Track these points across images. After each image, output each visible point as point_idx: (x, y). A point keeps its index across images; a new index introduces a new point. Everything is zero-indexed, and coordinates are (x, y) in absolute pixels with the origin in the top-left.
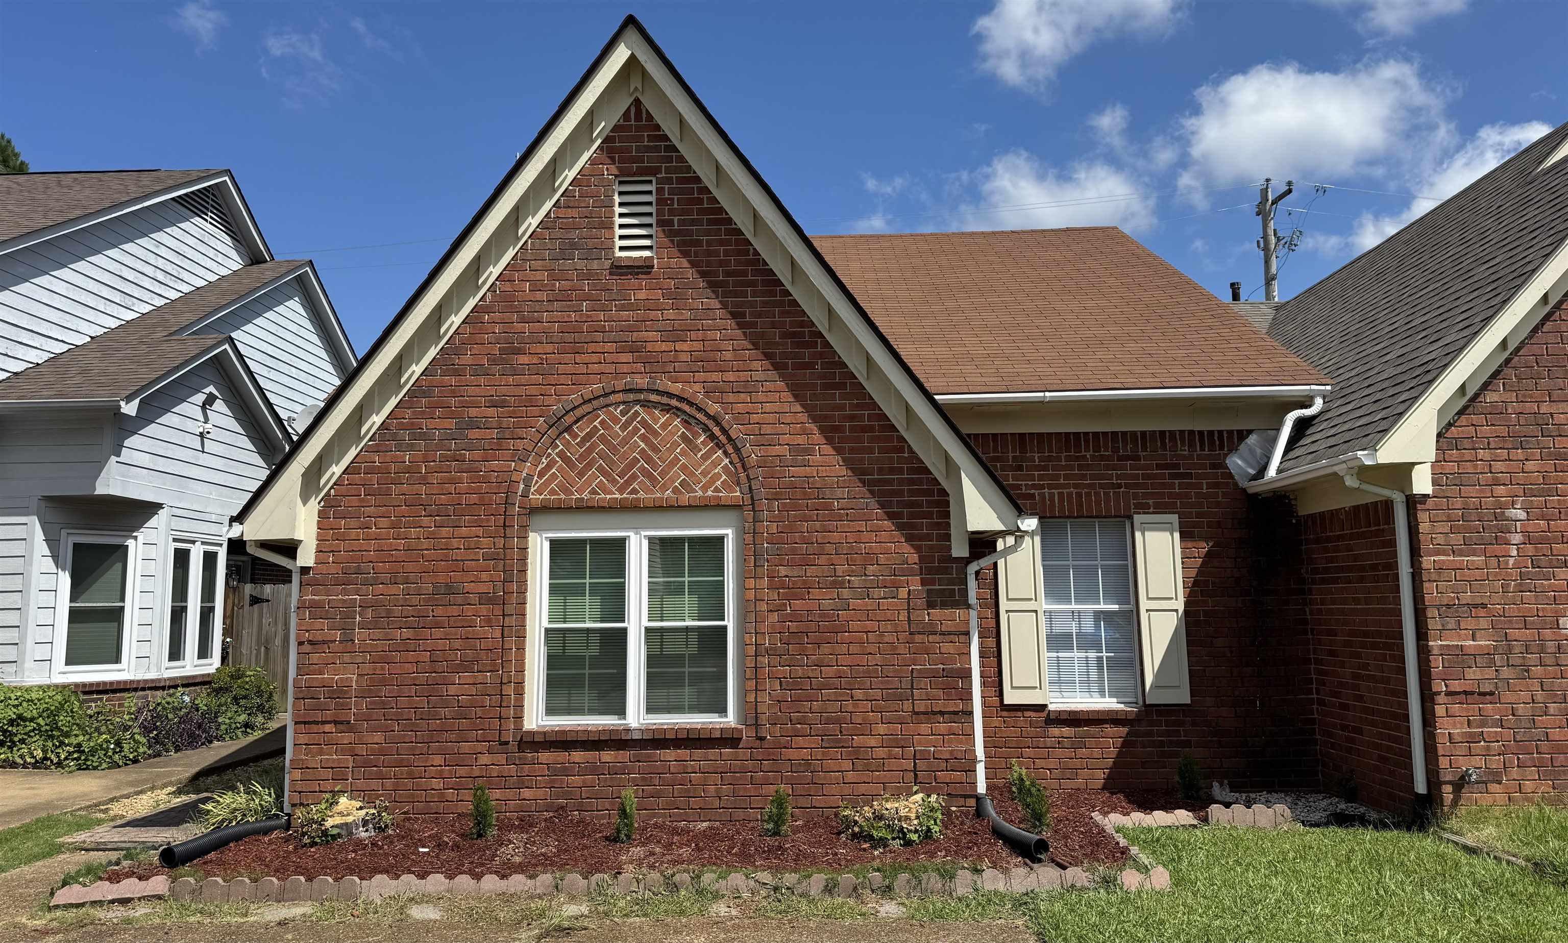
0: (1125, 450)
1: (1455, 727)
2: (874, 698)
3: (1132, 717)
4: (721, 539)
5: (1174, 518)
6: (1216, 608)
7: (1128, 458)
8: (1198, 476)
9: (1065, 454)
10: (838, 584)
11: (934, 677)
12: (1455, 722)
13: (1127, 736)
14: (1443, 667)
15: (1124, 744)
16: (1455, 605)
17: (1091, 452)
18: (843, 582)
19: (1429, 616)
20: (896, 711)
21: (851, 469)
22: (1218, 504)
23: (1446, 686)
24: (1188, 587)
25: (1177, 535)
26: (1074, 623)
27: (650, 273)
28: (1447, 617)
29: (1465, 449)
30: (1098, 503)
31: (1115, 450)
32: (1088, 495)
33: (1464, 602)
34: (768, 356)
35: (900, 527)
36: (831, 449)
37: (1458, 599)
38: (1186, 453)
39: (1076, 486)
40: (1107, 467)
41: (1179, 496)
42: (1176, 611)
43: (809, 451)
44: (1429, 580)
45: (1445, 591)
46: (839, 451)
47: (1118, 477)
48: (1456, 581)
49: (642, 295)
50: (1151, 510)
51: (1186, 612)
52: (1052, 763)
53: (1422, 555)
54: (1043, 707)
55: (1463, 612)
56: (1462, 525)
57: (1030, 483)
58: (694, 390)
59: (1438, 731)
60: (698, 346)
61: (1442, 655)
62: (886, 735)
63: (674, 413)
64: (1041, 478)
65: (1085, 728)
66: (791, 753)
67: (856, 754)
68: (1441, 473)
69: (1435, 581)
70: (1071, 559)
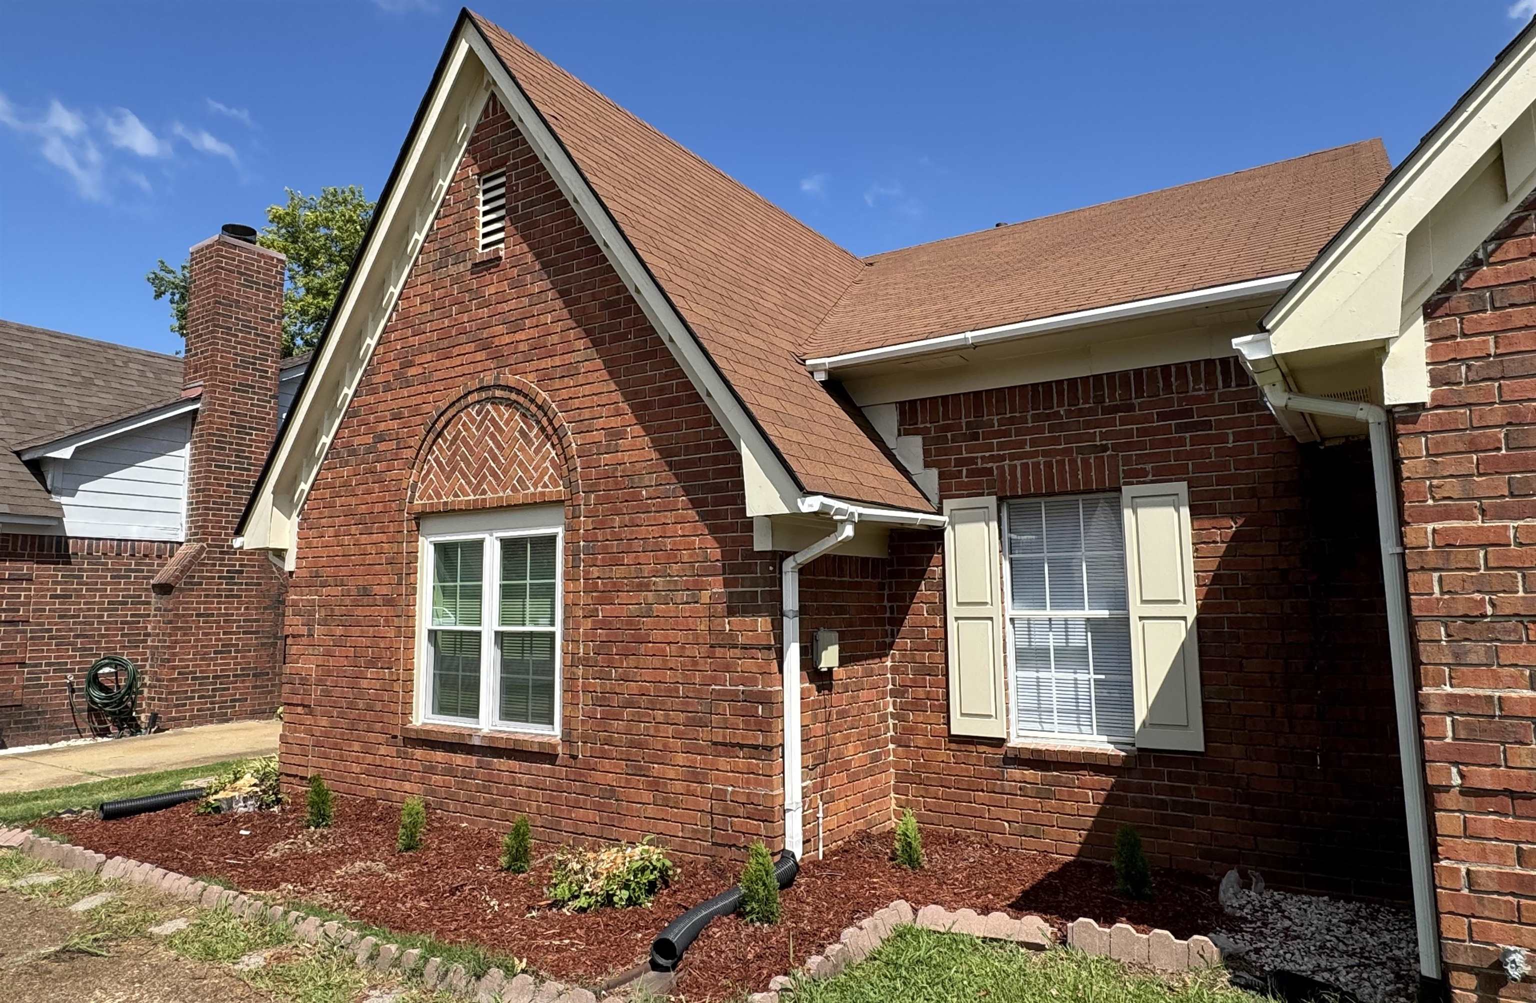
0: (1112, 397)
1: (1483, 857)
2: (674, 721)
3: (1119, 763)
4: (552, 539)
5: (1182, 487)
6: (1249, 615)
7: (1115, 409)
8: (1220, 424)
9: (1031, 412)
10: (644, 587)
11: (732, 701)
12: (1484, 850)
13: (1112, 789)
14: (1454, 738)
15: (1108, 800)
16: (1486, 616)
17: (1066, 407)
18: (648, 585)
19: (1423, 637)
20: (696, 739)
21: (658, 450)
22: (1250, 464)
23: (1462, 776)
24: (1205, 585)
25: (1185, 511)
26: (1051, 633)
27: (498, 266)
28: (1466, 640)
29: (1512, 305)
30: (1074, 474)
31: (1100, 400)
32: (1061, 463)
33: (1507, 612)
34: (588, 333)
35: (703, 517)
36: (641, 430)
37: (1493, 605)
38: (1200, 393)
39: (1045, 454)
40: (1088, 424)
41: (1190, 455)
42: (1184, 618)
43: (621, 435)
44: (1422, 568)
45: (1458, 589)
46: (648, 431)
47: (1103, 436)
48: (1487, 568)
49: (492, 289)
50: (1150, 477)
51: (1198, 620)
52: (1010, 814)
53: (1409, 520)
54: (999, 742)
55: (1508, 632)
56: (1504, 456)
57: (987, 454)
58: (529, 382)
59: (1444, 863)
60: (535, 333)
61: (1451, 714)
62: (684, 766)
63: (515, 407)
64: (1001, 447)
65: (1055, 773)
66: (598, 776)
67: (655, 785)
68: (1454, 360)
69: (1435, 570)
70: (1045, 550)
